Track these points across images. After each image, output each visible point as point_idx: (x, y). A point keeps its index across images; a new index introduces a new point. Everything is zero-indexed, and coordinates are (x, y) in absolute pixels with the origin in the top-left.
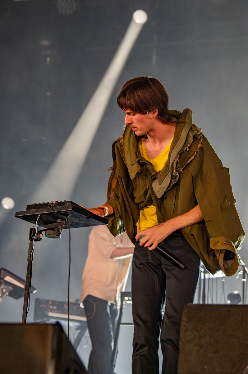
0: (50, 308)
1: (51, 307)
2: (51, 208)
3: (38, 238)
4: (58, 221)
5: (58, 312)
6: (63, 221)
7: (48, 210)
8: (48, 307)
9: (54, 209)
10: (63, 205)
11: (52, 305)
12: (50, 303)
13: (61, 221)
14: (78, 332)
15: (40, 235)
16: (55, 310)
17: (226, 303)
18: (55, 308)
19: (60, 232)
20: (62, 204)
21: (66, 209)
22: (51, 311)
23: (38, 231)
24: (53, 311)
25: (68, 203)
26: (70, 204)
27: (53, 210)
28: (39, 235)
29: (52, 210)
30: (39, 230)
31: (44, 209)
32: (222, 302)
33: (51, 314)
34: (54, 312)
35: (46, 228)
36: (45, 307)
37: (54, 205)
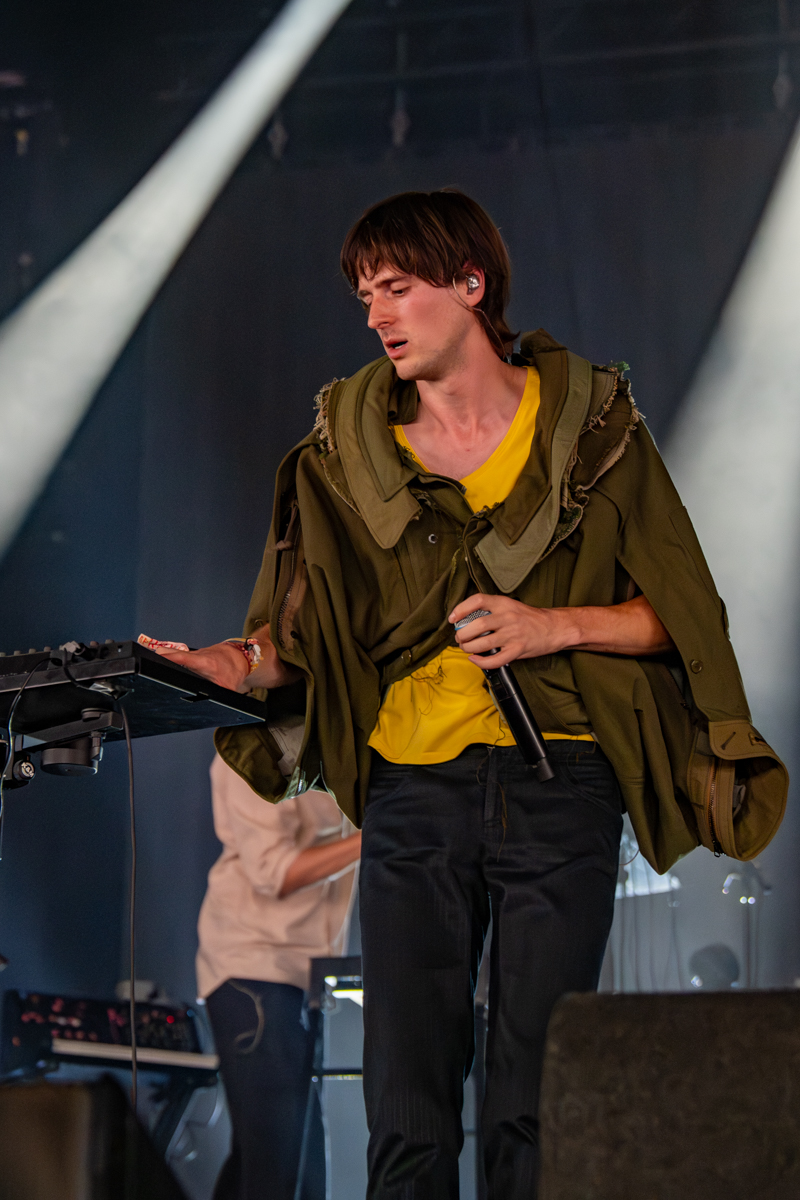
0: (56, 1026)
1: (62, 1021)
2: (62, 669)
3: (17, 777)
4: (88, 713)
5: (86, 1039)
6: (103, 715)
7: (49, 678)
8: (52, 1019)
9: (73, 671)
10: (102, 657)
11: (64, 1013)
12: (57, 1007)
13: (96, 715)
14: (160, 1107)
15: (24, 765)
16: (74, 1030)
17: (687, 988)
18: (76, 1023)
19: (97, 753)
20: (99, 652)
21: (113, 672)
22: (62, 1037)
23: (15, 753)
24: (68, 1033)
25: (120, 647)
26: (129, 652)
27: (70, 677)
28: (21, 767)
29: (63, 674)
30: (18, 749)
31: (37, 674)
32: (674, 986)
33: (63, 1047)
34: (74, 1038)
35: (42, 739)
36: (39, 1020)
37: (69, 658)
